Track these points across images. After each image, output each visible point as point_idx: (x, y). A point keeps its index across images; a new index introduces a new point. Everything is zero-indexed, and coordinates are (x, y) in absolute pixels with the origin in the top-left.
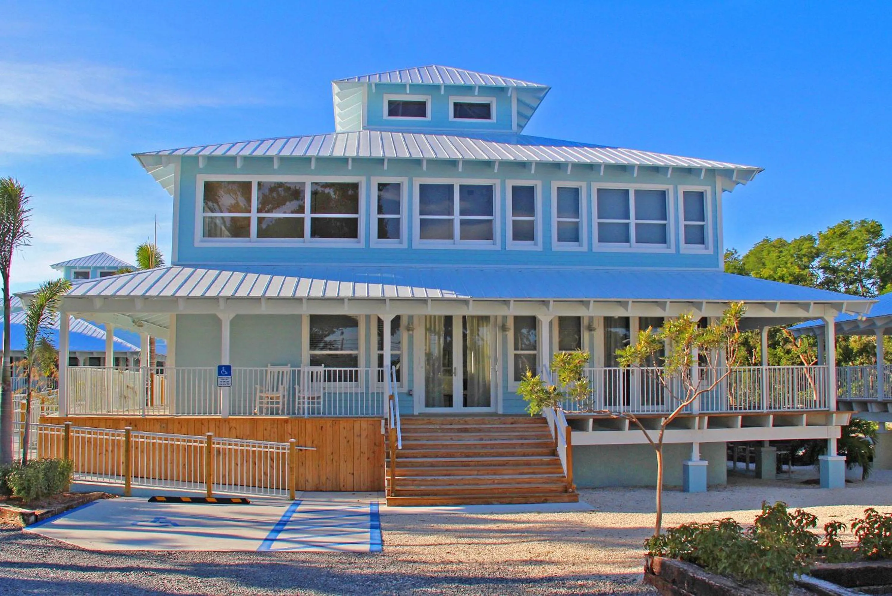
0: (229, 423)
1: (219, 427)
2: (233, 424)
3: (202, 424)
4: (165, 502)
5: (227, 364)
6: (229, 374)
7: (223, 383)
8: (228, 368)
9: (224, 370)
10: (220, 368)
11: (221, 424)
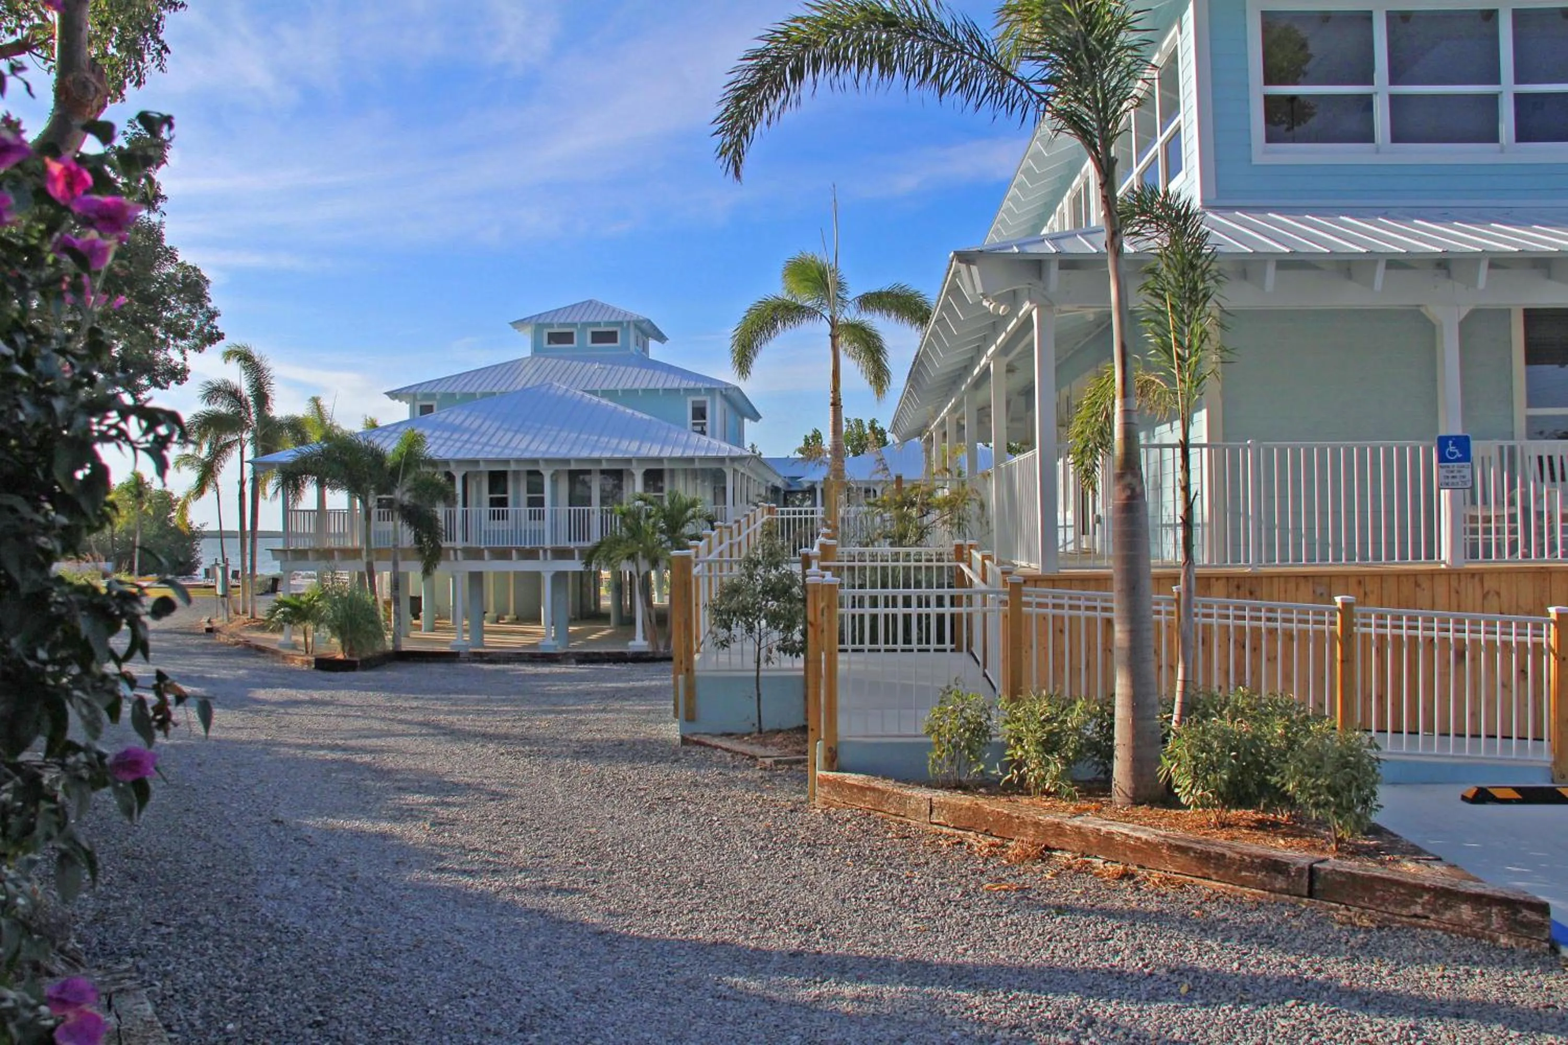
0: (1482, 581)
1: (1457, 592)
2: (1490, 584)
3: (1417, 585)
4: (1518, 802)
5: (1458, 432)
6: (1466, 457)
7: (1450, 480)
8: (1463, 443)
9: (1451, 449)
10: (1443, 442)
11: (1463, 584)
